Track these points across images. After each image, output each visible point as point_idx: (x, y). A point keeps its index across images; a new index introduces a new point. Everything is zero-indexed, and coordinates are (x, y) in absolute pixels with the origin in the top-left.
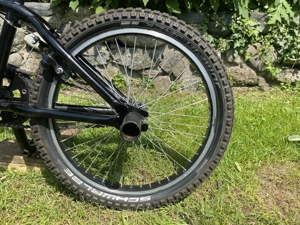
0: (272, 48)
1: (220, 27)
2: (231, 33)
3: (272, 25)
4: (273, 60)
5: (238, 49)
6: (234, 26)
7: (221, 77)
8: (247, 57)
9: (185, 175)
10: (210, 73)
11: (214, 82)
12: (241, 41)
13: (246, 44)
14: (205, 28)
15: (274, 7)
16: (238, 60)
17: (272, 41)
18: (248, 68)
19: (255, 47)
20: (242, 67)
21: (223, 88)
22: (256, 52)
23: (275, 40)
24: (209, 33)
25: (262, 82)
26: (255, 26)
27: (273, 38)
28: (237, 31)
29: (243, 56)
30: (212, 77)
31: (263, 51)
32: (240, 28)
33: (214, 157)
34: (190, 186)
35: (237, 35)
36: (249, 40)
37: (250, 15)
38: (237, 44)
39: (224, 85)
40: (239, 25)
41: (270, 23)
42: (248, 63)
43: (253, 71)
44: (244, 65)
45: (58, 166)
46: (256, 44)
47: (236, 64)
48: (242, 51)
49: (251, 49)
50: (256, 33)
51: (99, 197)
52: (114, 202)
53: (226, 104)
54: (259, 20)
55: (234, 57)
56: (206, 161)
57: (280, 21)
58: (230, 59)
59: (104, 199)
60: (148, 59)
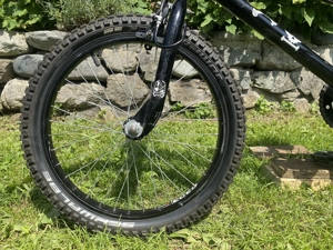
60: (290, 81)
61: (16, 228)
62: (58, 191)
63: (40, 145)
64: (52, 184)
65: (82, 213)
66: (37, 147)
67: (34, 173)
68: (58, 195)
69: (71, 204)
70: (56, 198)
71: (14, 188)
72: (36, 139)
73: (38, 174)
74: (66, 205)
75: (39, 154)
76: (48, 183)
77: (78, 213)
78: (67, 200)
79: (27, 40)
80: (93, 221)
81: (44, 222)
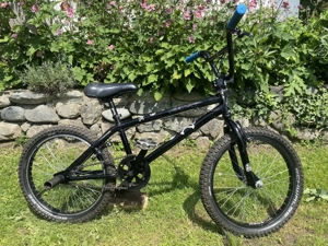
0: (291, 114)
1: (246, 100)
2: (256, 104)
3: (288, 97)
4: (292, 123)
5: (262, 115)
6: (257, 99)
8: (270, 121)
12: (264, 110)
13: (269, 111)
14: (235, 100)
16: (263, 123)
17: (289, 109)
19: (276, 113)
22: (277, 117)
23: (292, 107)
24: (239, 104)
26: (275, 98)
27: (290, 106)
28: (261, 103)
29: (267, 120)
31: (283, 116)
32: (262, 100)
35: (260, 106)
36: (271, 108)
37: (270, 90)
38: (261, 112)
40: (261, 98)
41: (286, 95)
42: (272, 126)
44: (269, 127)
46: (277, 111)
48: (265, 117)
49: (273, 115)
50: (275, 103)
54: (277, 93)
55: (259, 122)
57: (294, 93)
58: (256, 123)
79: (10, 99)
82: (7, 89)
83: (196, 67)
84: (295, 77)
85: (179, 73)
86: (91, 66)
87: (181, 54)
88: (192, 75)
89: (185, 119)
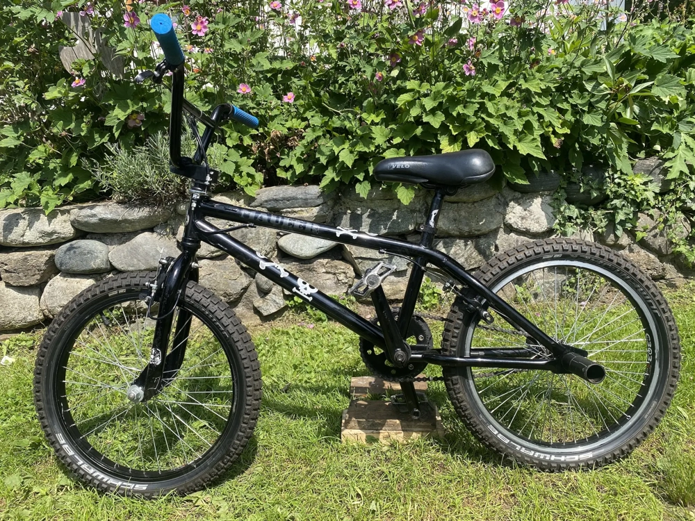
0: (681, 216)
1: (588, 193)
2: (607, 198)
3: (674, 180)
4: (685, 234)
5: (622, 223)
6: (610, 188)
7: (660, 304)
8: (640, 235)
9: (630, 423)
10: (645, 301)
11: (651, 310)
12: (625, 210)
13: (635, 213)
14: (562, 194)
15: (673, 151)
16: (625, 240)
17: (678, 204)
18: (643, 252)
19: (651, 216)
20: (631, 250)
21: (664, 316)
22: (653, 224)
23: (684, 202)
24: (570, 202)
25: (671, 272)
26: (645, 184)
27: (679, 199)
28: (617, 196)
29: (631, 233)
30: (649, 305)
31: (666, 221)
32: (621, 191)
33: (664, 397)
34: (646, 429)
35: (617, 202)
36: (639, 206)
37: (633, 166)
38: (620, 216)
39: (664, 312)
40: (619, 185)
41: (670, 177)
42: (643, 244)
43: (652, 256)
44: (636, 247)
45: (481, 422)
46: (651, 211)
47: (622, 247)
48: (629, 226)
49: (643, 221)
50: (650, 195)
51: (532, 458)
52: (550, 462)
53: (669, 334)
54: (651, 173)
55: (617, 237)
56: (654, 403)
57: (686, 171)
58: (611, 239)
59: (536, 459)
60: (475, 254)
61: (35, 489)
62: (71, 453)
63: (53, 407)
64: (66, 447)
65: (95, 475)
66: (50, 410)
67: (48, 435)
68: (71, 457)
69: (85, 466)
70: (69, 460)
71: (39, 444)
72: (48, 402)
73: (51, 437)
74: (79, 468)
75: (51, 417)
76: (61, 445)
77: (91, 475)
78: (81, 462)
79: (73, 223)
80: (105, 483)
81: (63, 483)
82: (65, 203)
83: (488, 126)
84: (684, 137)
85: (453, 140)
86: (247, 141)
87: (454, 101)
88: (481, 144)
89: (461, 243)
